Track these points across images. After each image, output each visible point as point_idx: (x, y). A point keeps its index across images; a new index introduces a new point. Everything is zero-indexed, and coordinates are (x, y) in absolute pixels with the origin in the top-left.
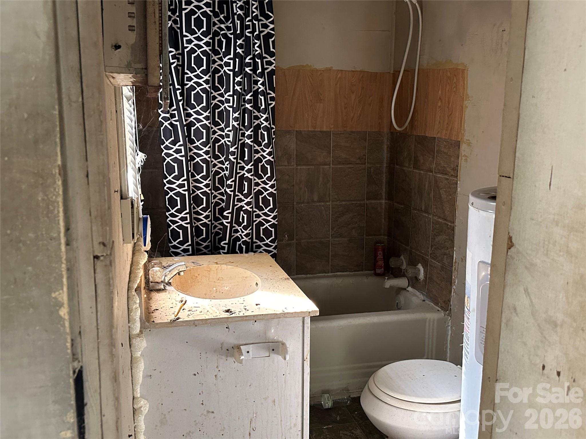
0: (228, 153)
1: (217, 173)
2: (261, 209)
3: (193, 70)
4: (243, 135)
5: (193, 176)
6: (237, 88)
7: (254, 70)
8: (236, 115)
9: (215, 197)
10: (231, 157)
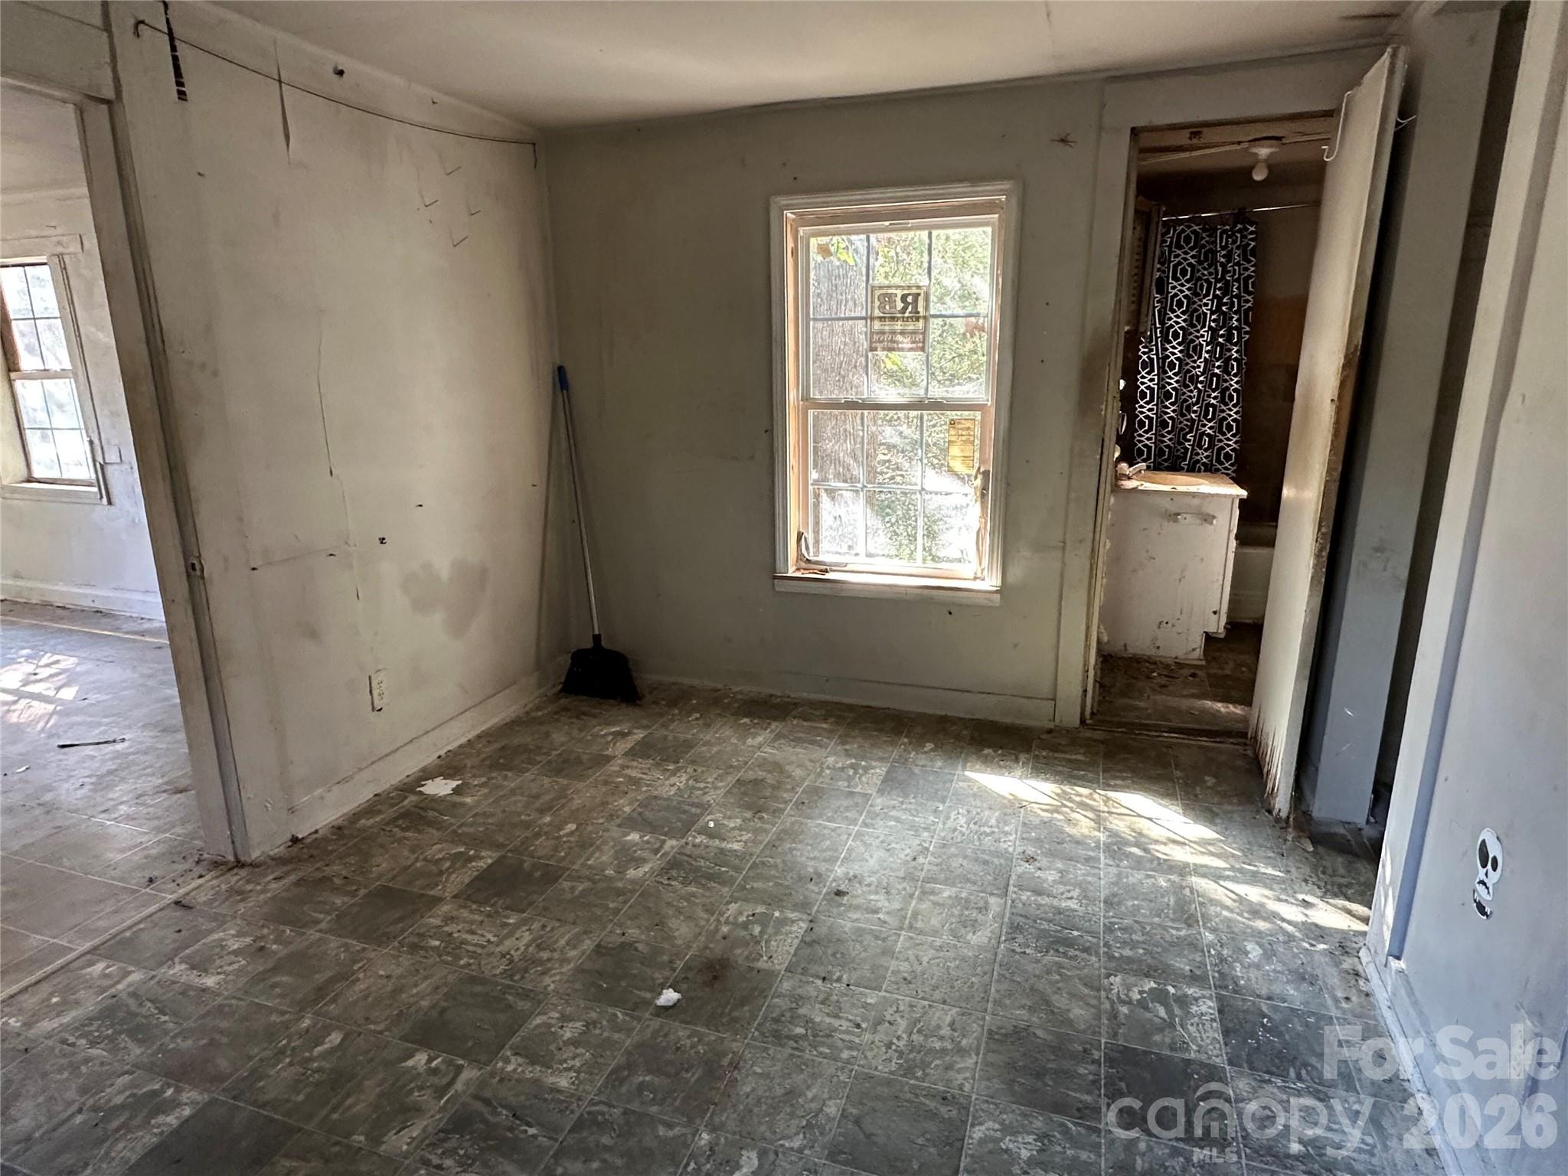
0: (1198, 382)
1: (1185, 401)
2: (1224, 434)
3: (1173, 311)
4: (1214, 366)
5: (1162, 402)
6: (1213, 324)
7: (1230, 309)
8: (1209, 348)
9: (1181, 422)
10: (1200, 386)
